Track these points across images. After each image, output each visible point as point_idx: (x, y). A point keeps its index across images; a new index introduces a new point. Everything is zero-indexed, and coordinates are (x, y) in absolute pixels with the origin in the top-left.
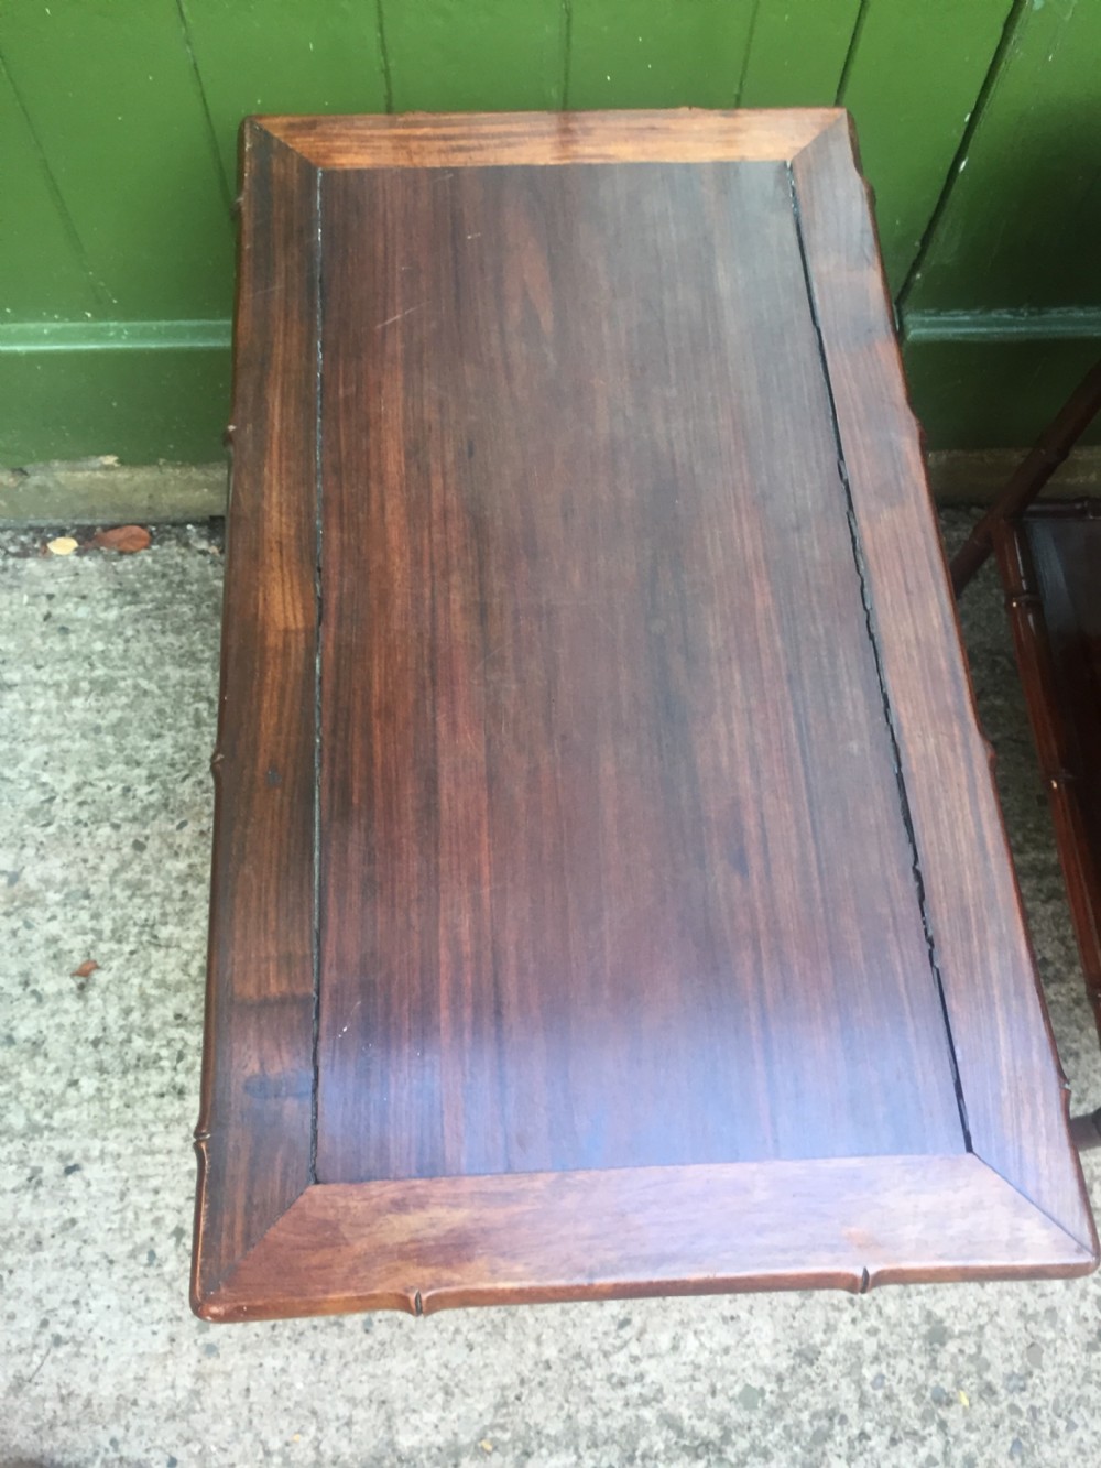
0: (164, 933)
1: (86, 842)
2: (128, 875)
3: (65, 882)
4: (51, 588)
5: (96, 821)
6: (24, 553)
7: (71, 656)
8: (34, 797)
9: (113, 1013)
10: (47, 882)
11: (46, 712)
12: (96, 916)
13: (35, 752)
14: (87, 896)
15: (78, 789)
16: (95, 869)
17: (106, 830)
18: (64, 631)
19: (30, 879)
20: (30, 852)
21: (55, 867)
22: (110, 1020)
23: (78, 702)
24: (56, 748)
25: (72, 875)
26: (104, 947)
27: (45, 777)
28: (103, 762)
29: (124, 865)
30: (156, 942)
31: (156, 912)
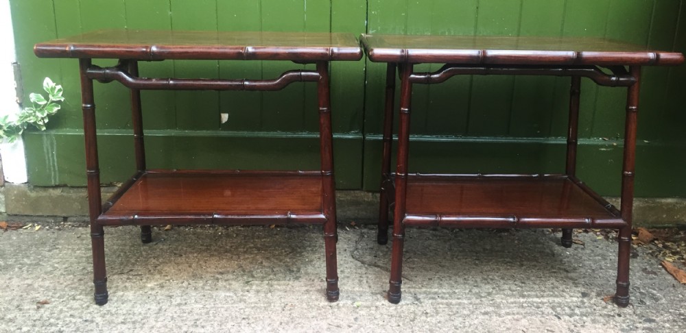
0: (78, 297)
1: (62, 279)
2: (73, 286)
3: (48, 287)
4: (84, 232)
5: (69, 274)
6: (80, 226)
7: (83, 244)
8: (49, 269)
9: (47, 313)
10: (41, 287)
11: (66, 254)
12: (55, 294)
13: (57, 260)
14: (55, 290)
15: (66, 268)
16: (61, 284)
17: (71, 276)
18: (83, 240)
19: (36, 285)
20: (40, 280)
21: (47, 283)
22: (44, 315)
23: (78, 252)
24: (64, 260)
25: (52, 285)
26: (53, 300)
27: (56, 265)
28: (79, 263)
29: (72, 284)
30: (74, 299)
31: (78, 293)
